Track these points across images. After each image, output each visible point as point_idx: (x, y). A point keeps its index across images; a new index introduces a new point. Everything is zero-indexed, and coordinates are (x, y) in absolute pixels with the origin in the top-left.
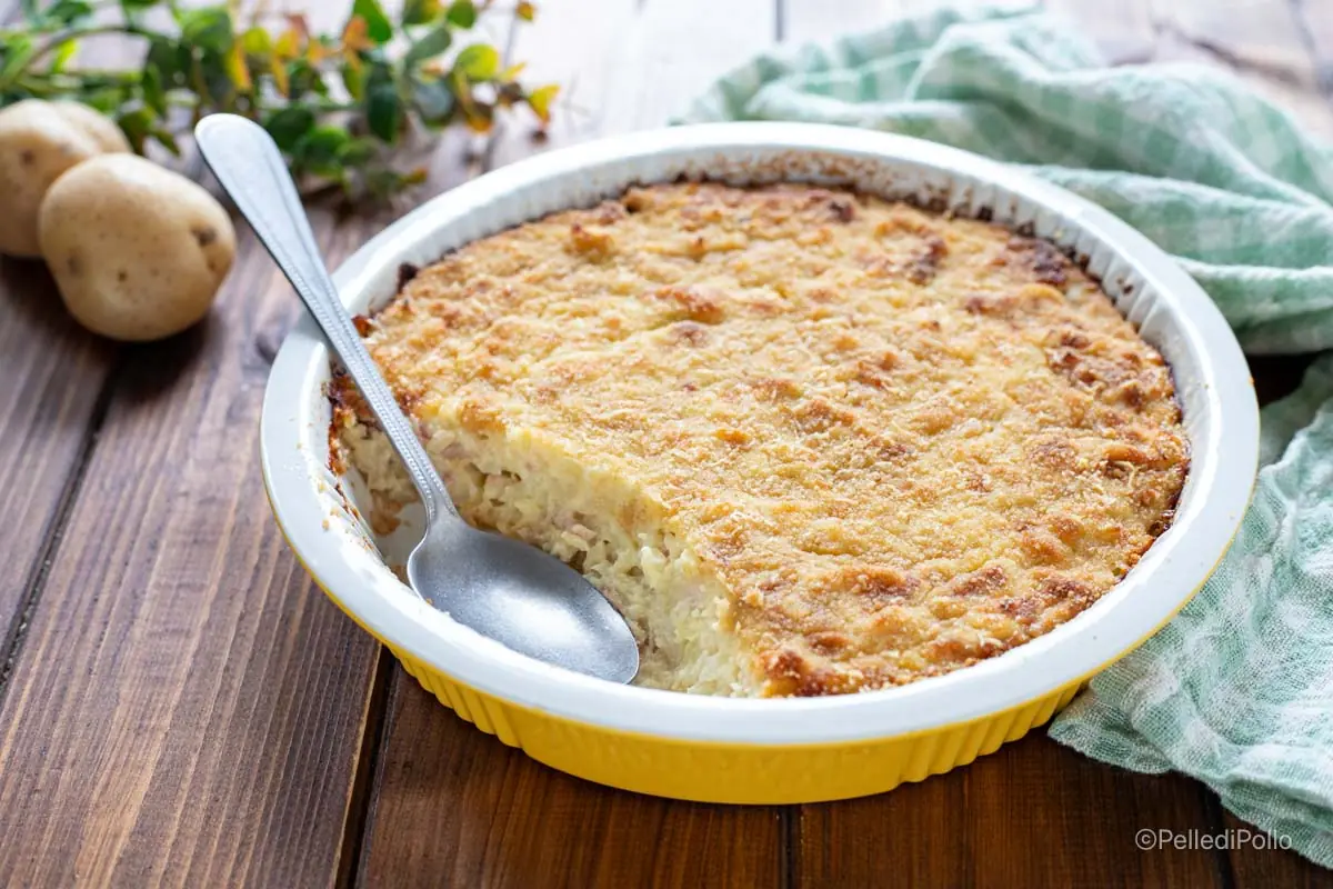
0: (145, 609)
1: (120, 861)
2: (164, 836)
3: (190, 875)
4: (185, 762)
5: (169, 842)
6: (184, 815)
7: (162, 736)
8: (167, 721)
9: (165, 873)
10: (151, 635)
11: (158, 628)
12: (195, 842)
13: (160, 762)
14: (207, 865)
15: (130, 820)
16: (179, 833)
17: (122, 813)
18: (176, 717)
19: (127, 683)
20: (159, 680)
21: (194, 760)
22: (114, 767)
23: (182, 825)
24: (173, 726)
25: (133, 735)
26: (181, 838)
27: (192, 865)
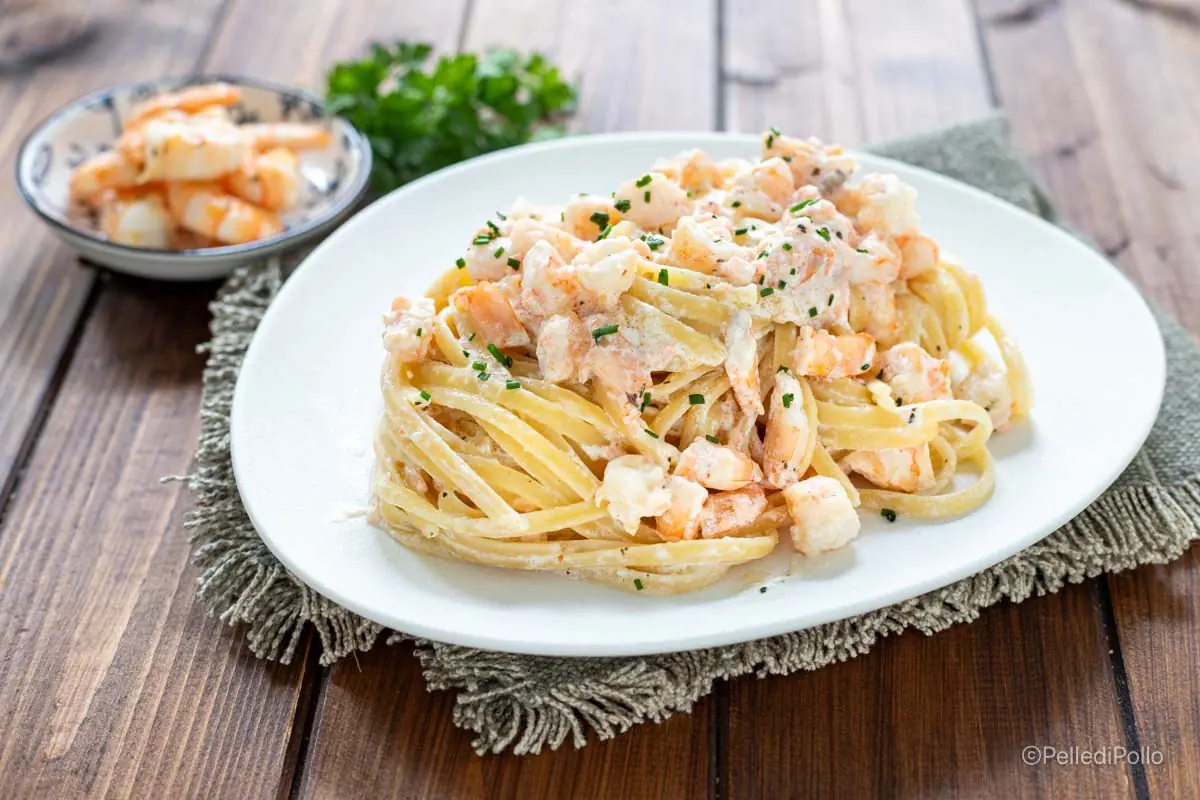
0: (129, 471)
1: (99, 691)
2: (139, 670)
3: (162, 703)
4: (160, 603)
5: (145, 674)
6: (158, 651)
7: (140, 582)
8: (145, 568)
9: (139, 702)
10: (133, 494)
11: (139, 488)
12: (168, 675)
13: (137, 605)
14: (177, 694)
15: (109, 654)
16: (153, 666)
17: (101, 649)
18: (153, 566)
19: (109, 535)
20: (141, 533)
21: (169, 602)
22: (96, 609)
23: (155, 659)
24: (151, 572)
25: (112, 580)
26: (155, 672)
27: (165, 694)
